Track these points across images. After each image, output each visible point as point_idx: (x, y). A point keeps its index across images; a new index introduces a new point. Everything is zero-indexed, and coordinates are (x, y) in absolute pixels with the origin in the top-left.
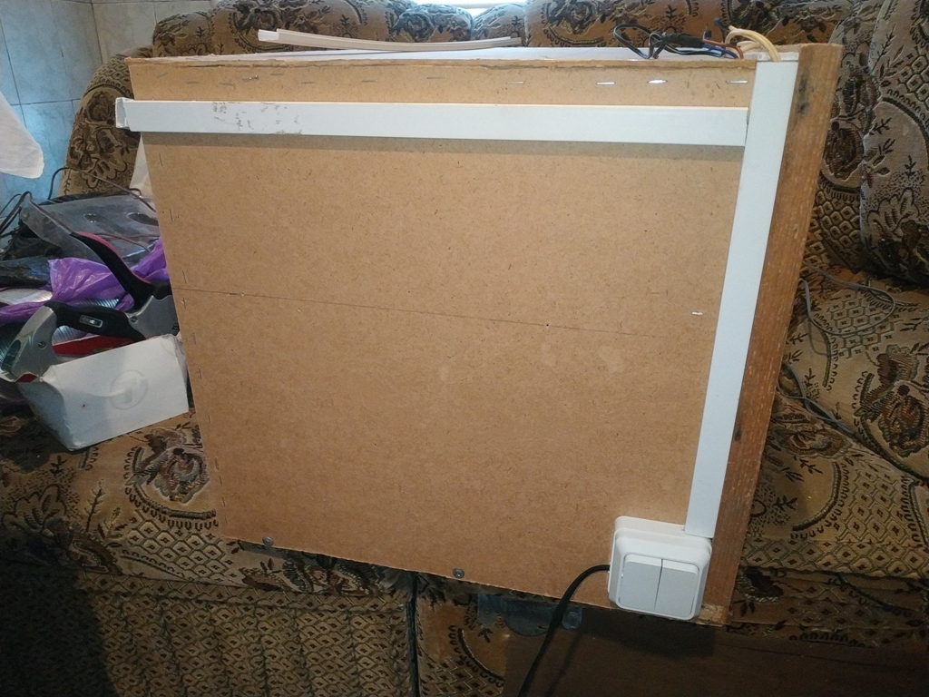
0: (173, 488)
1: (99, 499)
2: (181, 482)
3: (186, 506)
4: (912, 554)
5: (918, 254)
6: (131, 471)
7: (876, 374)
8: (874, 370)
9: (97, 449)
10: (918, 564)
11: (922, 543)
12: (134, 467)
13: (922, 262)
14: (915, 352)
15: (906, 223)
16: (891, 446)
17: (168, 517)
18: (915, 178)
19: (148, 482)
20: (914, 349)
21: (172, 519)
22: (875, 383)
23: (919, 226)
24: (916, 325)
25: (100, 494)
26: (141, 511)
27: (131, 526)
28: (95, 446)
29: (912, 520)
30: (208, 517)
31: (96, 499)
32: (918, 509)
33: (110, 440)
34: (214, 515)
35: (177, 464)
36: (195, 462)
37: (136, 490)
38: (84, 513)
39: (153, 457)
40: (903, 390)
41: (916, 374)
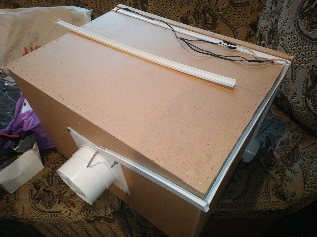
0: (46, 205)
1: (24, 210)
2: (48, 202)
3: (52, 210)
4: (265, 204)
6: (31, 199)
8: (264, 141)
9: (18, 191)
10: (266, 207)
11: (269, 200)
13: (284, 106)
14: (277, 138)
16: (266, 166)
18: (286, 80)
19: (38, 203)
21: (49, 214)
22: (264, 146)
23: (285, 96)
24: (279, 127)
25: (24, 208)
26: (38, 213)
27: (36, 216)
29: (267, 194)
30: (59, 212)
32: (269, 190)
33: (22, 186)
35: (45, 195)
36: (51, 194)
37: (35, 206)
38: (21, 214)
39: (37, 193)
40: (272, 151)
41: (276, 146)
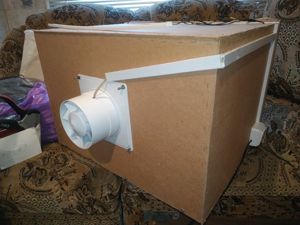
0: (36, 182)
1: (10, 187)
2: (39, 180)
3: (42, 188)
4: (285, 188)
5: (282, 87)
6: (21, 176)
7: (270, 127)
8: (270, 126)
9: (9, 169)
10: (287, 191)
11: (288, 184)
12: (22, 175)
13: (283, 90)
14: (282, 120)
15: (277, 77)
16: (277, 151)
17: (35, 192)
18: (279, 63)
19: (28, 180)
20: (282, 119)
21: (36, 193)
22: (270, 130)
23: (281, 78)
24: (282, 111)
25: (10, 186)
26: (26, 191)
27: (22, 196)
28: (9, 168)
29: (285, 177)
30: (49, 191)
31: (9, 188)
32: (286, 173)
33: (14, 165)
34: (51, 190)
35: (37, 173)
36: (44, 172)
37: (23, 183)
38: (5, 193)
39: (29, 171)
40: (279, 133)
41: (283, 127)
